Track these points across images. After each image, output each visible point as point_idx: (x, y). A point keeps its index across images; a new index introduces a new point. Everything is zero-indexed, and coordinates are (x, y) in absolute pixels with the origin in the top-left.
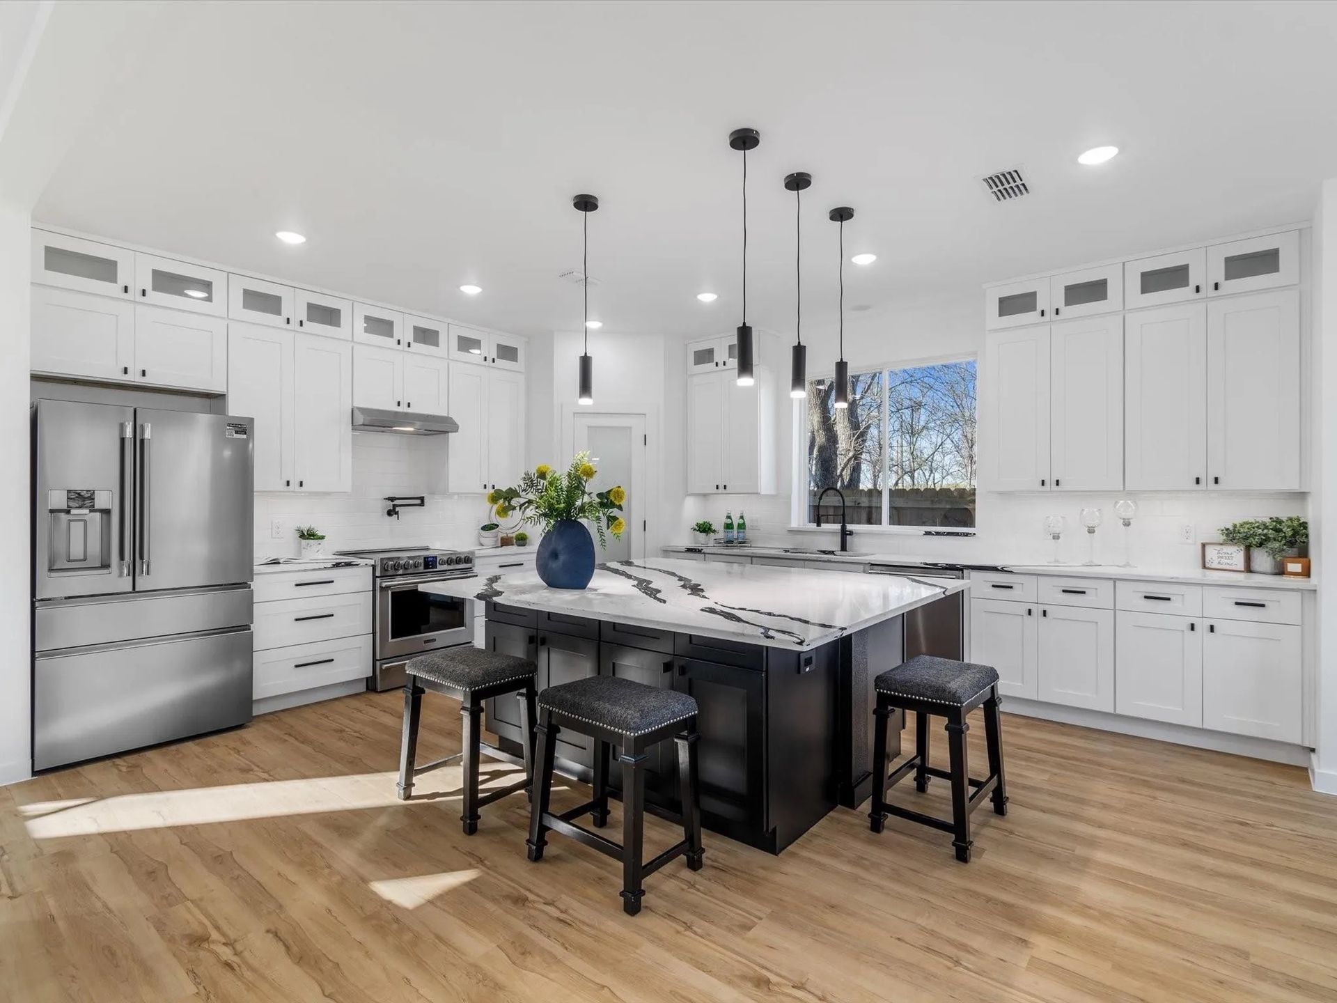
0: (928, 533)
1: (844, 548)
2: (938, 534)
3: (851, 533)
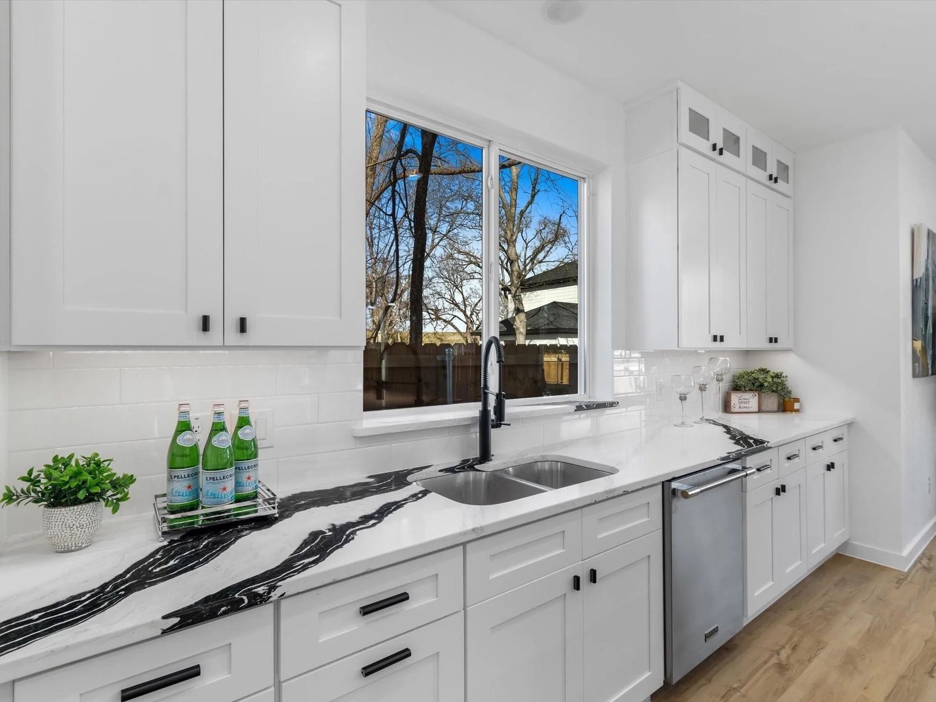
1: (485, 455)
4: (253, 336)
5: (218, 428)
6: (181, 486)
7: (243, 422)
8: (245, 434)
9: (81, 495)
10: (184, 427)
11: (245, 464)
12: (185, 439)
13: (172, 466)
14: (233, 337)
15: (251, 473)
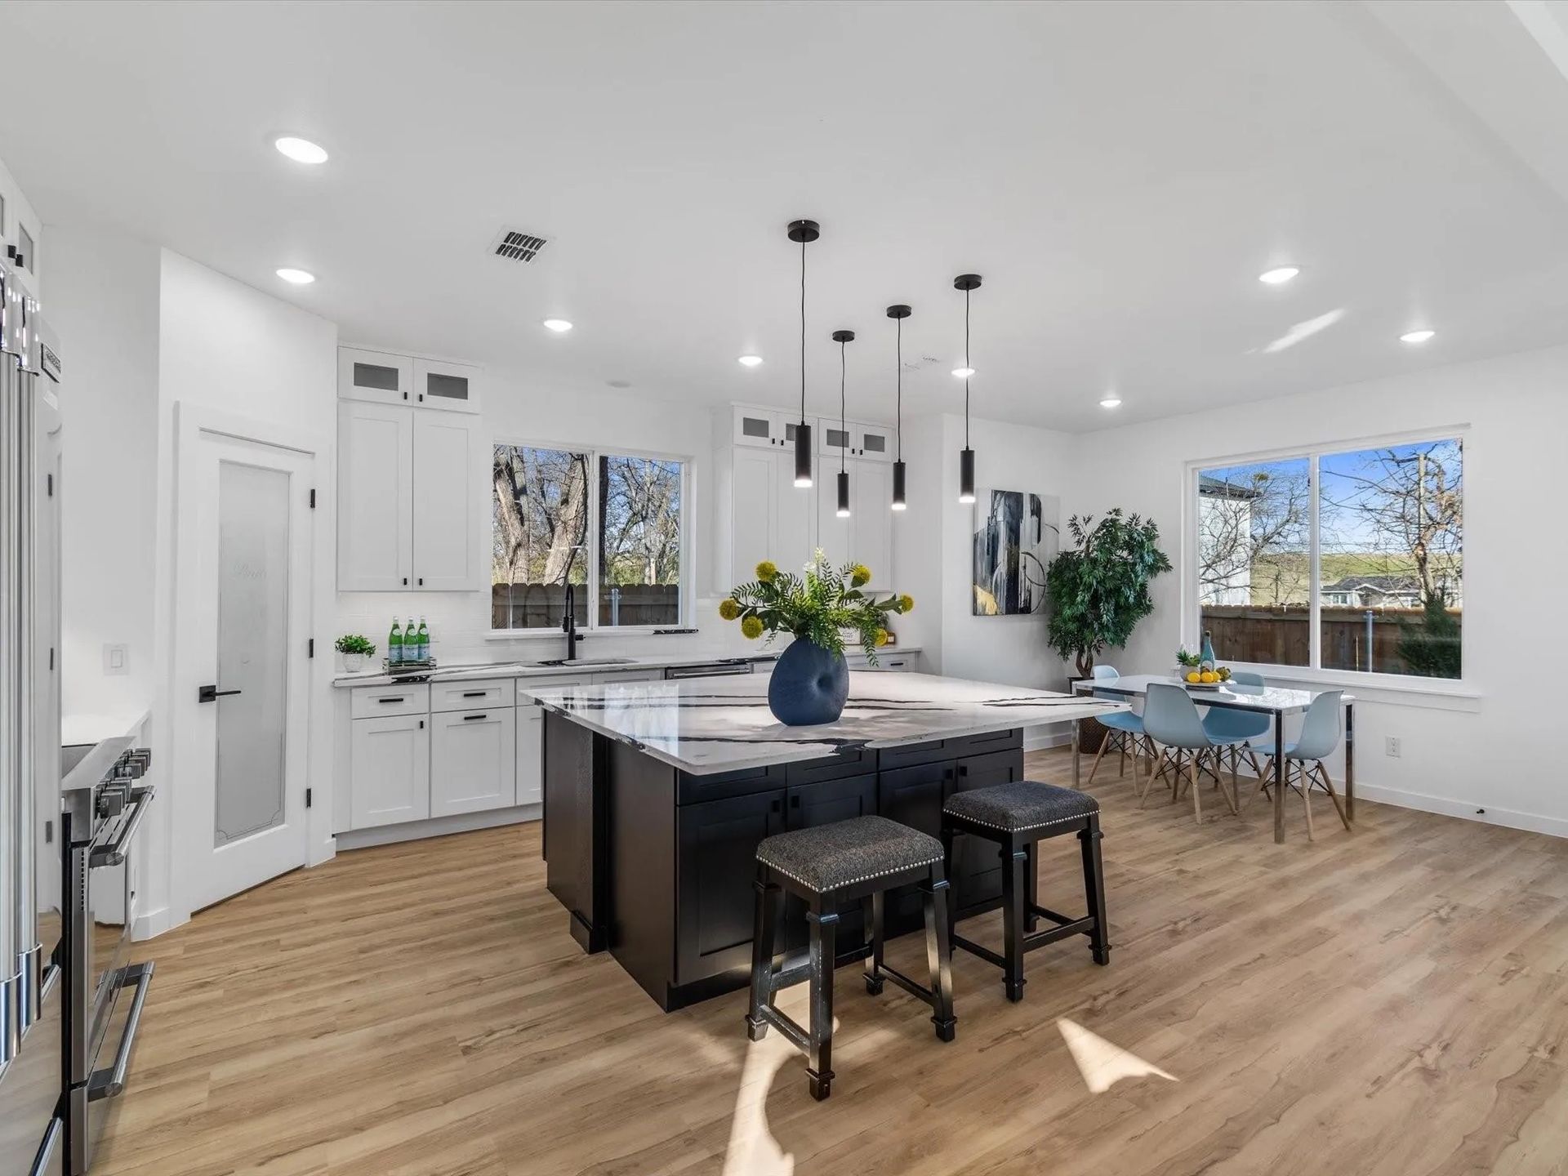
0: (657, 632)
1: (572, 656)
2: (667, 632)
3: (580, 638)
4: (425, 586)
5: (411, 627)
6: (395, 653)
7: (423, 626)
8: (423, 632)
9: (358, 649)
10: (396, 627)
11: (423, 645)
12: (396, 632)
13: (391, 643)
14: (417, 586)
15: (425, 650)
